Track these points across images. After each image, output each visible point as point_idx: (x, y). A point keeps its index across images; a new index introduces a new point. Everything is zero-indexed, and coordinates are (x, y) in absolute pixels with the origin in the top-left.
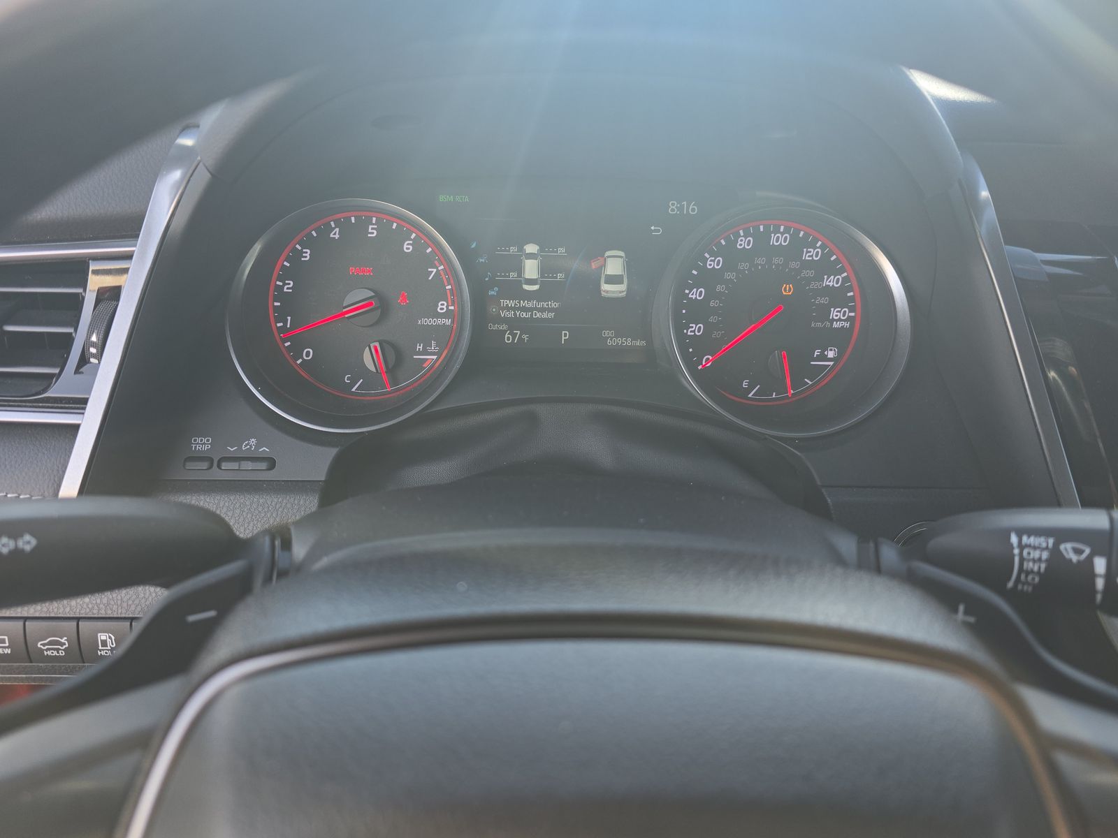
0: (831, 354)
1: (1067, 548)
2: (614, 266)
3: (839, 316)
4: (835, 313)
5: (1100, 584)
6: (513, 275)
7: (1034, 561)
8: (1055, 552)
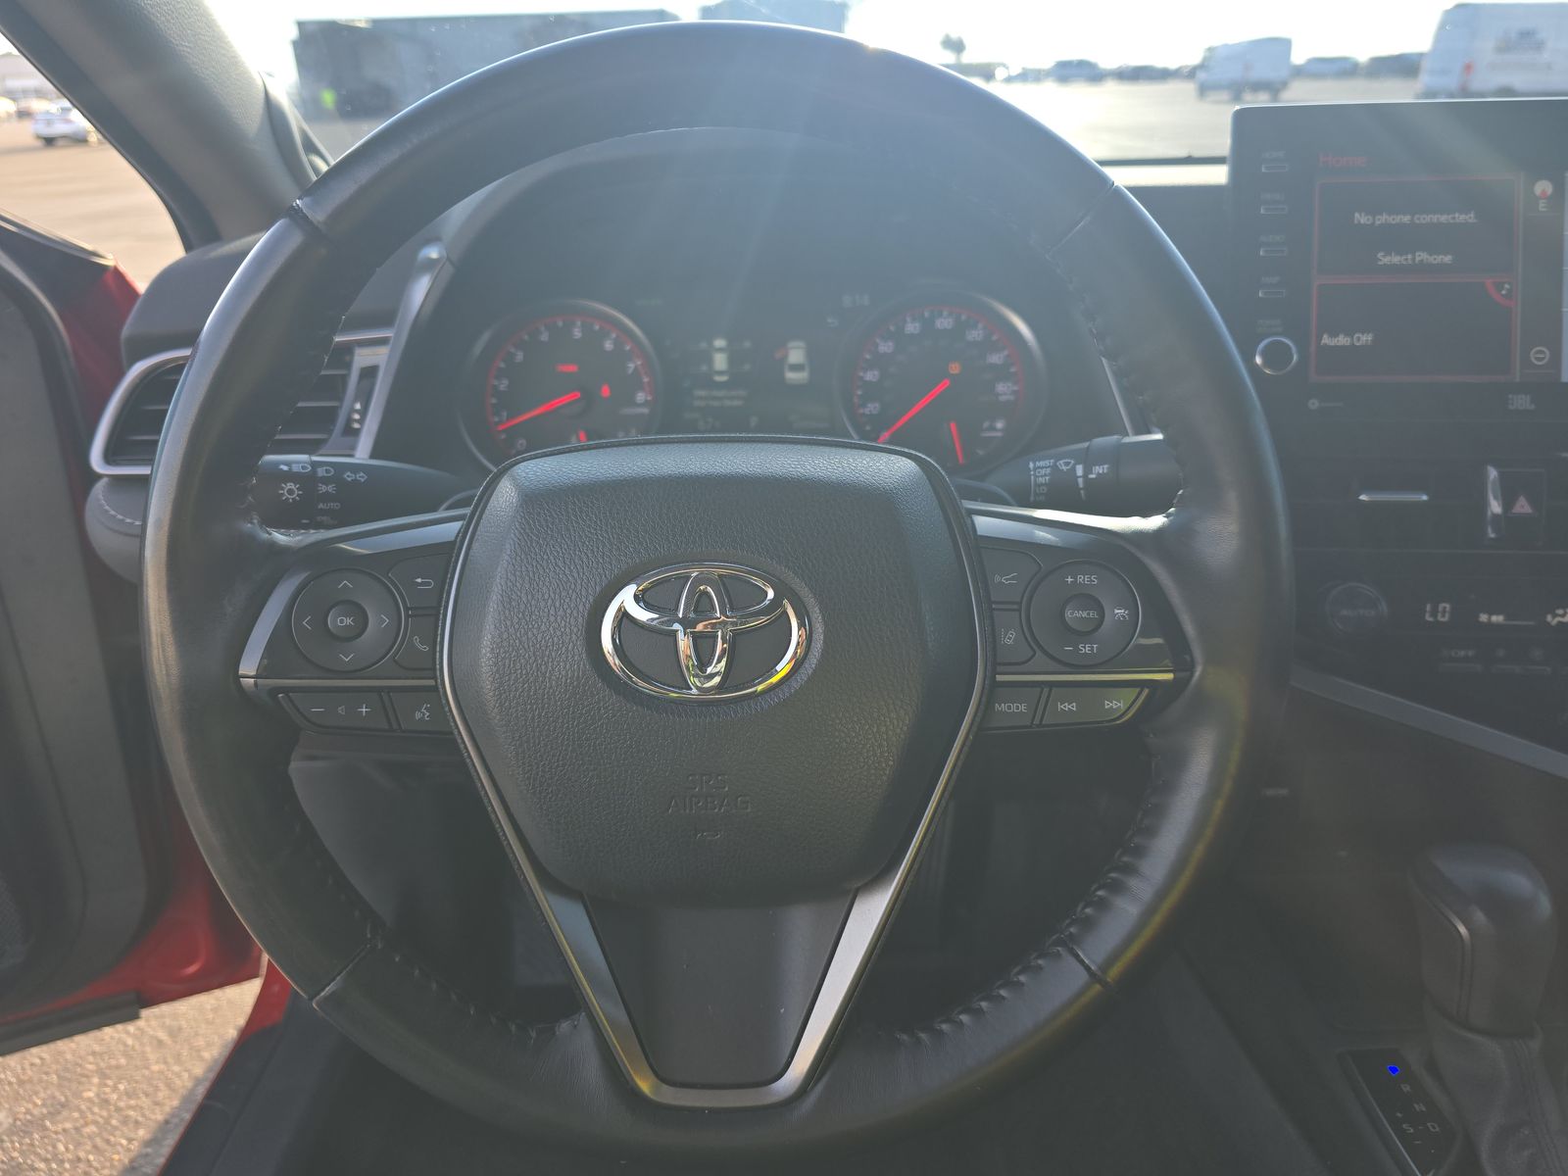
0: (999, 425)
1: (1062, 465)
2: (796, 355)
3: (1004, 390)
4: (1001, 387)
5: (1080, 480)
6: (704, 368)
7: (1042, 476)
8: (1055, 468)
